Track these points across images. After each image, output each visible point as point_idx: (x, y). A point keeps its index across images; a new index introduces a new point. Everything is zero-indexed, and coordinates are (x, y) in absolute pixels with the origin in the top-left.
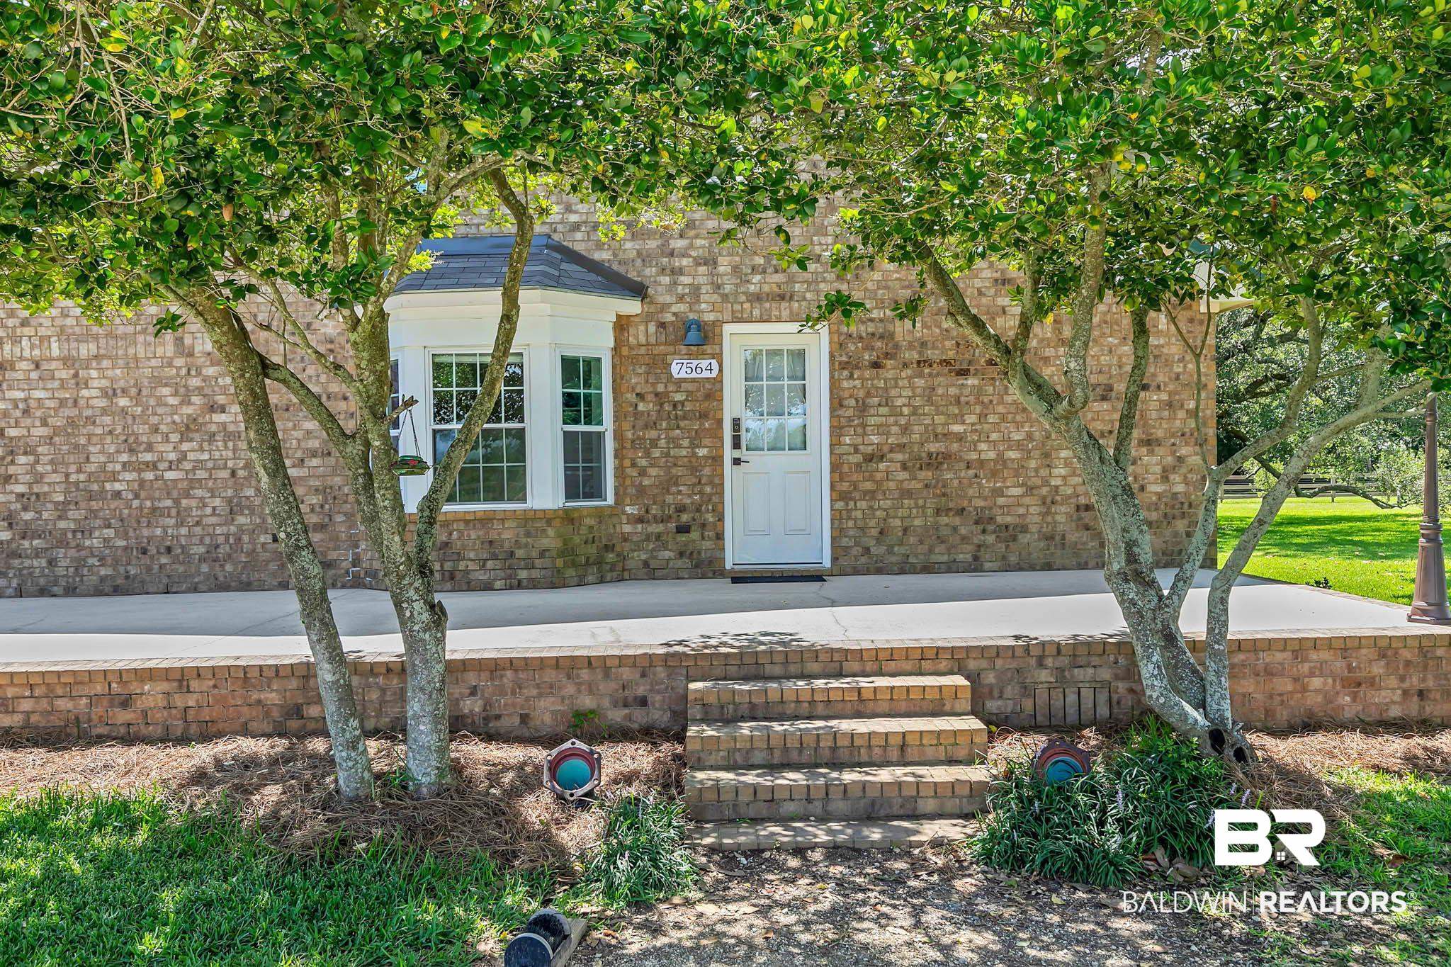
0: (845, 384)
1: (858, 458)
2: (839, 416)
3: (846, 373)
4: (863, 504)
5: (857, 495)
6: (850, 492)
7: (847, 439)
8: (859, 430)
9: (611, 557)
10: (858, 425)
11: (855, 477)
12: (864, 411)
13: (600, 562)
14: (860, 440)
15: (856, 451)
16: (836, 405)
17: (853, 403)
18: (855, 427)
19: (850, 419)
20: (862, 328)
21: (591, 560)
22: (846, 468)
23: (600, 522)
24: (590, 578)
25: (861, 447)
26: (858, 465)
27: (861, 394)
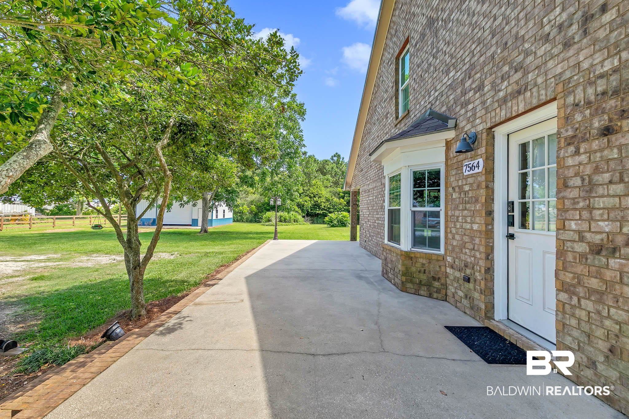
0: (570, 162)
1: (581, 248)
2: (564, 198)
3: (572, 149)
4: (588, 305)
5: (580, 290)
6: (574, 286)
7: (573, 225)
8: (585, 214)
9: (436, 284)
10: (583, 209)
11: (579, 269)
12: (590, 191)
13: (429, 285)
14: (585, 226)
15: (582, 239)
16: (561, 185)
17: (577, 182)
18: (581, 210)
19: (574, 201)
20: (590, 91)
21: (423, 283)
22: (570, 257)
23: (430, 263)
24: (422, 292)
25: (588, 235)
26: (583, 256)
27: (588, 170)
